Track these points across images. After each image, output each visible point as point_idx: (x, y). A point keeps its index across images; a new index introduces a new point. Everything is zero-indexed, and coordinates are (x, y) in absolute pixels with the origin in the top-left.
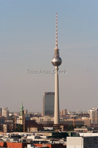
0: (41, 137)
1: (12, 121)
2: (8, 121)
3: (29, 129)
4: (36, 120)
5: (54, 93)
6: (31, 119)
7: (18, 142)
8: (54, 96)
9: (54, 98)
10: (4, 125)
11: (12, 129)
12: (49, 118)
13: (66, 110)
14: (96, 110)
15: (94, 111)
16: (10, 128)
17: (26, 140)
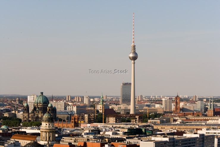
0: (118, 132)
1: (93, 108)
2: (89, 108)
3: (108, 118)
4: (114, 108)
5: (130, 84)
6: (110, 107)
7: (97, 142)
8: (131, 86)
9: (131, 88)
10: (85, 115)
11: (93, 119)
12: (126, 106)
13: (141, 96)
14: (168, 99)
15: (167, 99)
16: (91, 118)
17: (104, 137)
